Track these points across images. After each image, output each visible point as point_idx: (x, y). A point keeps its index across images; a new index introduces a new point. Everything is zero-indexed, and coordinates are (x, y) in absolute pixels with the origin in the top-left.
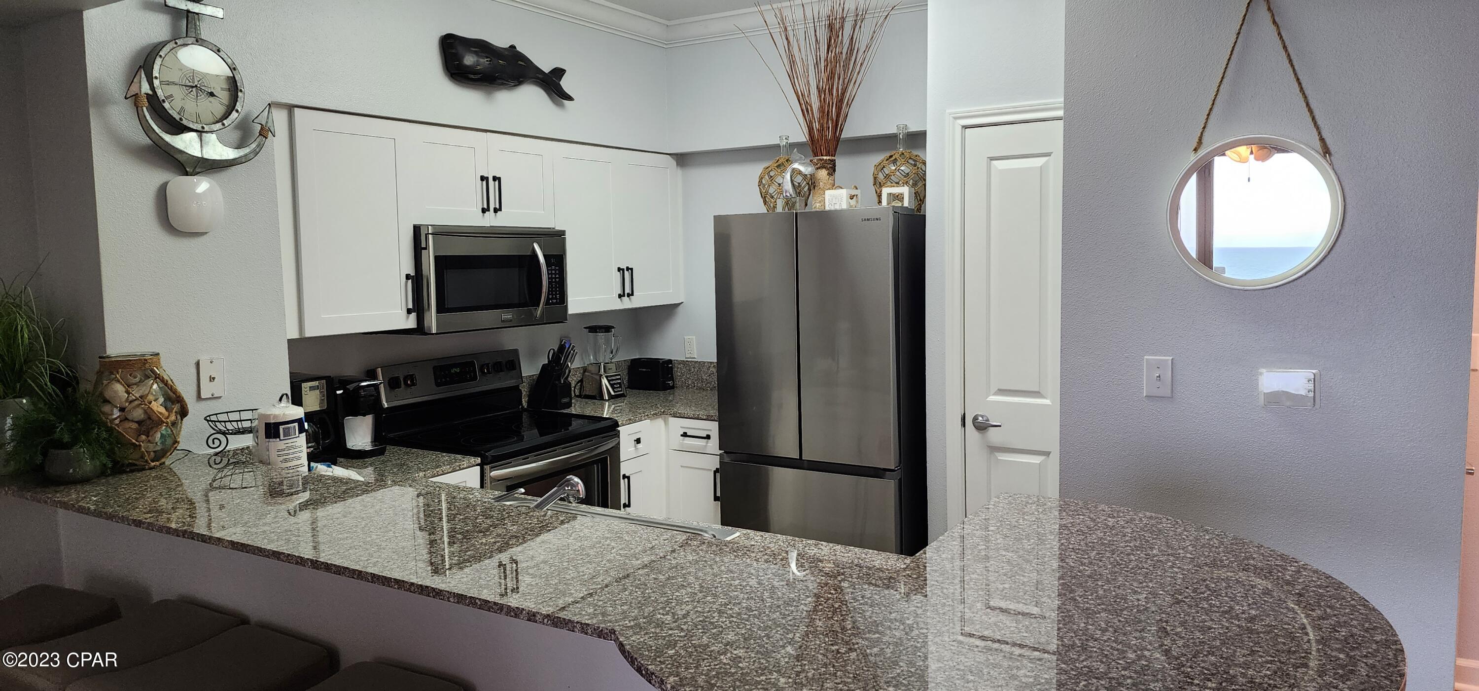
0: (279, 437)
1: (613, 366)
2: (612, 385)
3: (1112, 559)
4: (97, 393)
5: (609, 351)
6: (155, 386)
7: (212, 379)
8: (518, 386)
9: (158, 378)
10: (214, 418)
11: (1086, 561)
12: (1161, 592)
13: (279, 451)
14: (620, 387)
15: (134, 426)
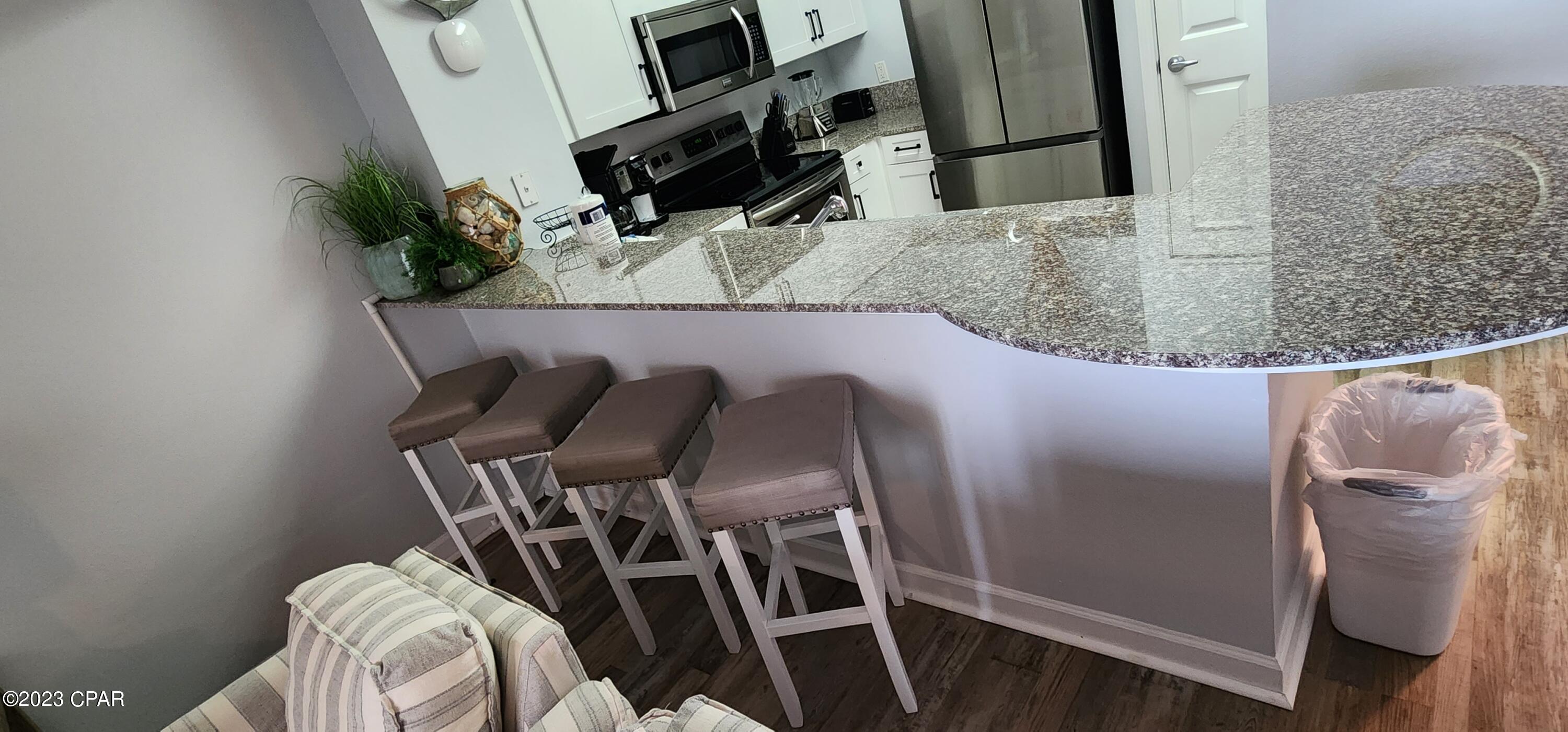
0: (591, 222)
1: (821, 106)
2: (824, 123)
3: (1394, 138)
4: (454, 219)
5: (814, 93)
6: (491, 204)
7: (526, 189)
8: (749, 142)
9: (489, 196)
10: (539, 220)
11: (1367, 146)
12: (1466, 154)
13: (595, 233)
14: (831, 123)
15: (489, 237)
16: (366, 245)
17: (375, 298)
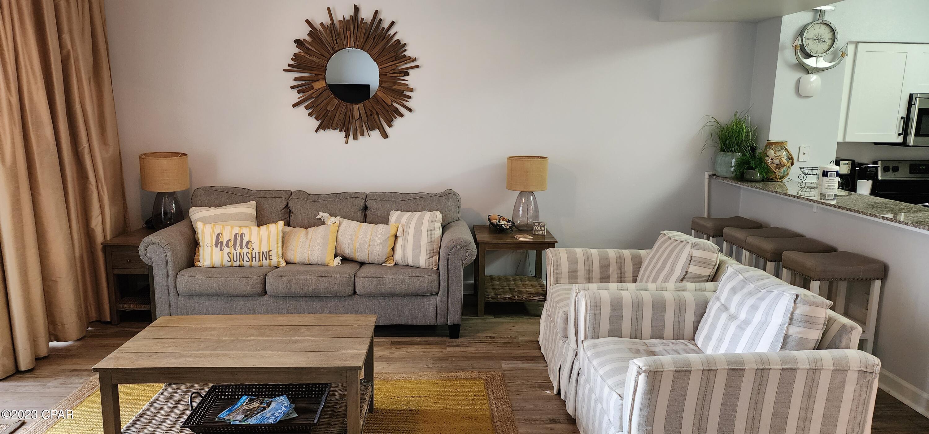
0: (828, 177)
4: (765, 153)
6: (784, 153)
7: (804, 154)
9: (786, 149)
10: (802, 168)
13: (826, 182)
15: (775, 165)
16: (721, 151)
17: (711, 173)
